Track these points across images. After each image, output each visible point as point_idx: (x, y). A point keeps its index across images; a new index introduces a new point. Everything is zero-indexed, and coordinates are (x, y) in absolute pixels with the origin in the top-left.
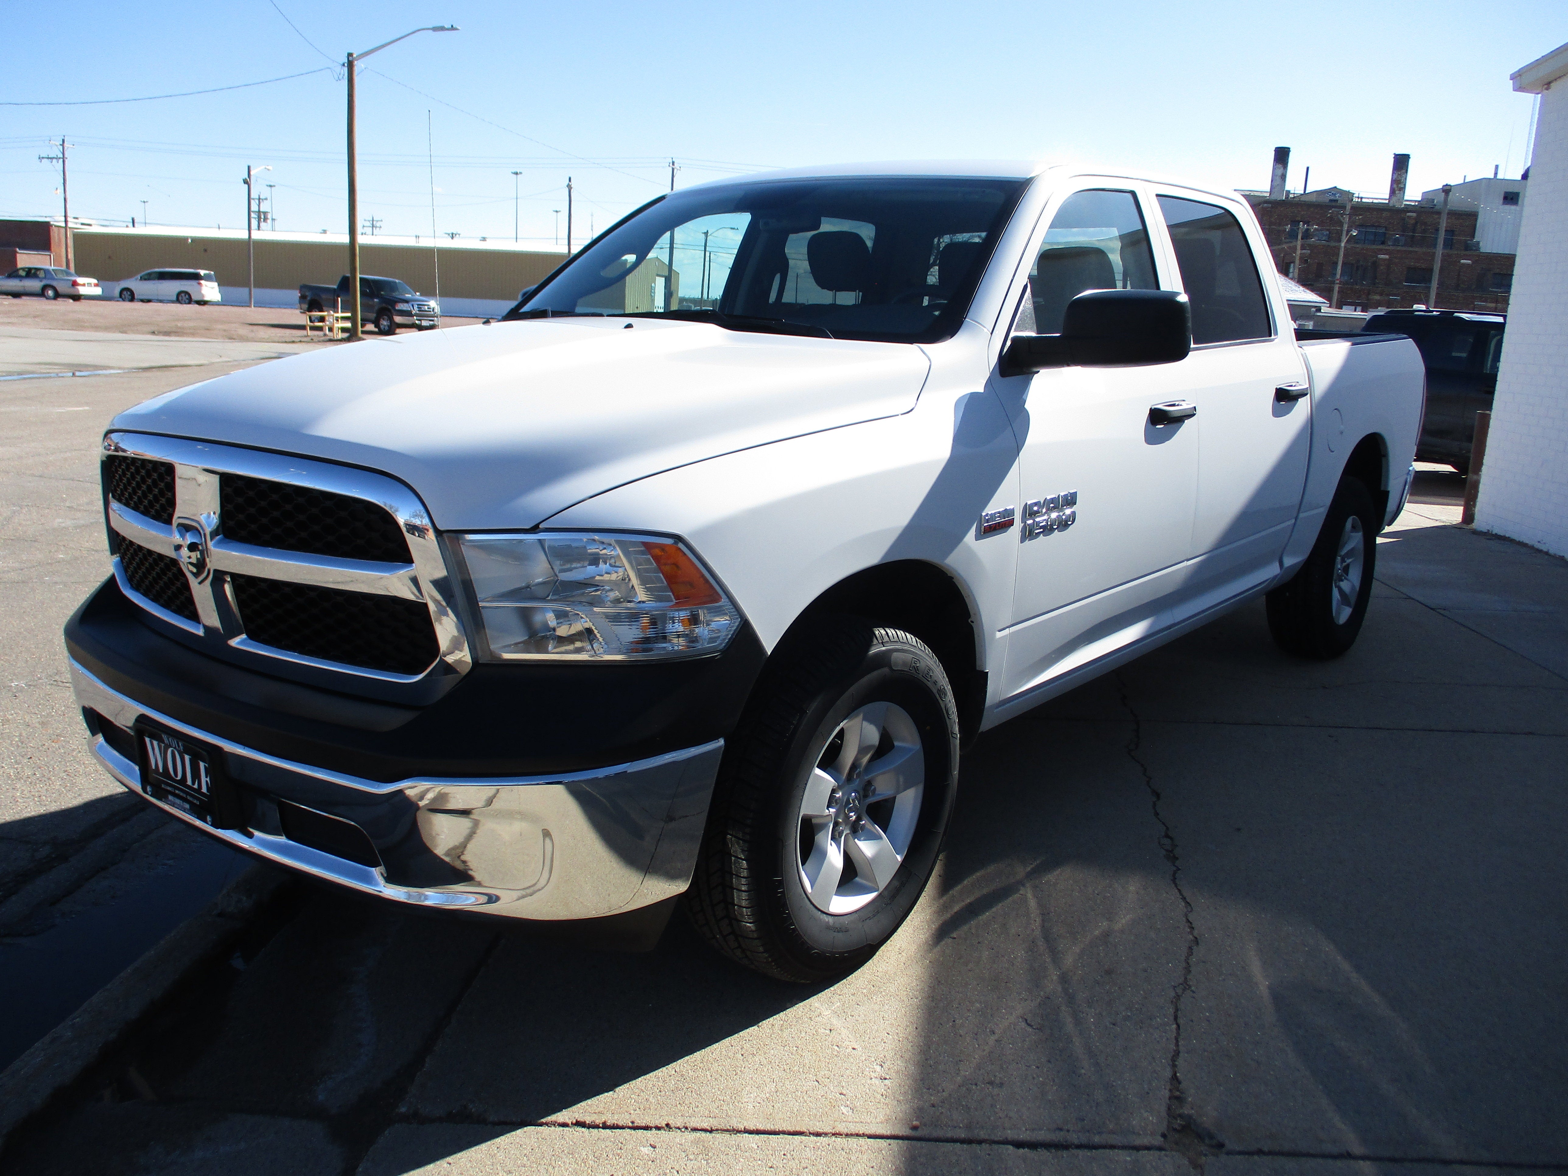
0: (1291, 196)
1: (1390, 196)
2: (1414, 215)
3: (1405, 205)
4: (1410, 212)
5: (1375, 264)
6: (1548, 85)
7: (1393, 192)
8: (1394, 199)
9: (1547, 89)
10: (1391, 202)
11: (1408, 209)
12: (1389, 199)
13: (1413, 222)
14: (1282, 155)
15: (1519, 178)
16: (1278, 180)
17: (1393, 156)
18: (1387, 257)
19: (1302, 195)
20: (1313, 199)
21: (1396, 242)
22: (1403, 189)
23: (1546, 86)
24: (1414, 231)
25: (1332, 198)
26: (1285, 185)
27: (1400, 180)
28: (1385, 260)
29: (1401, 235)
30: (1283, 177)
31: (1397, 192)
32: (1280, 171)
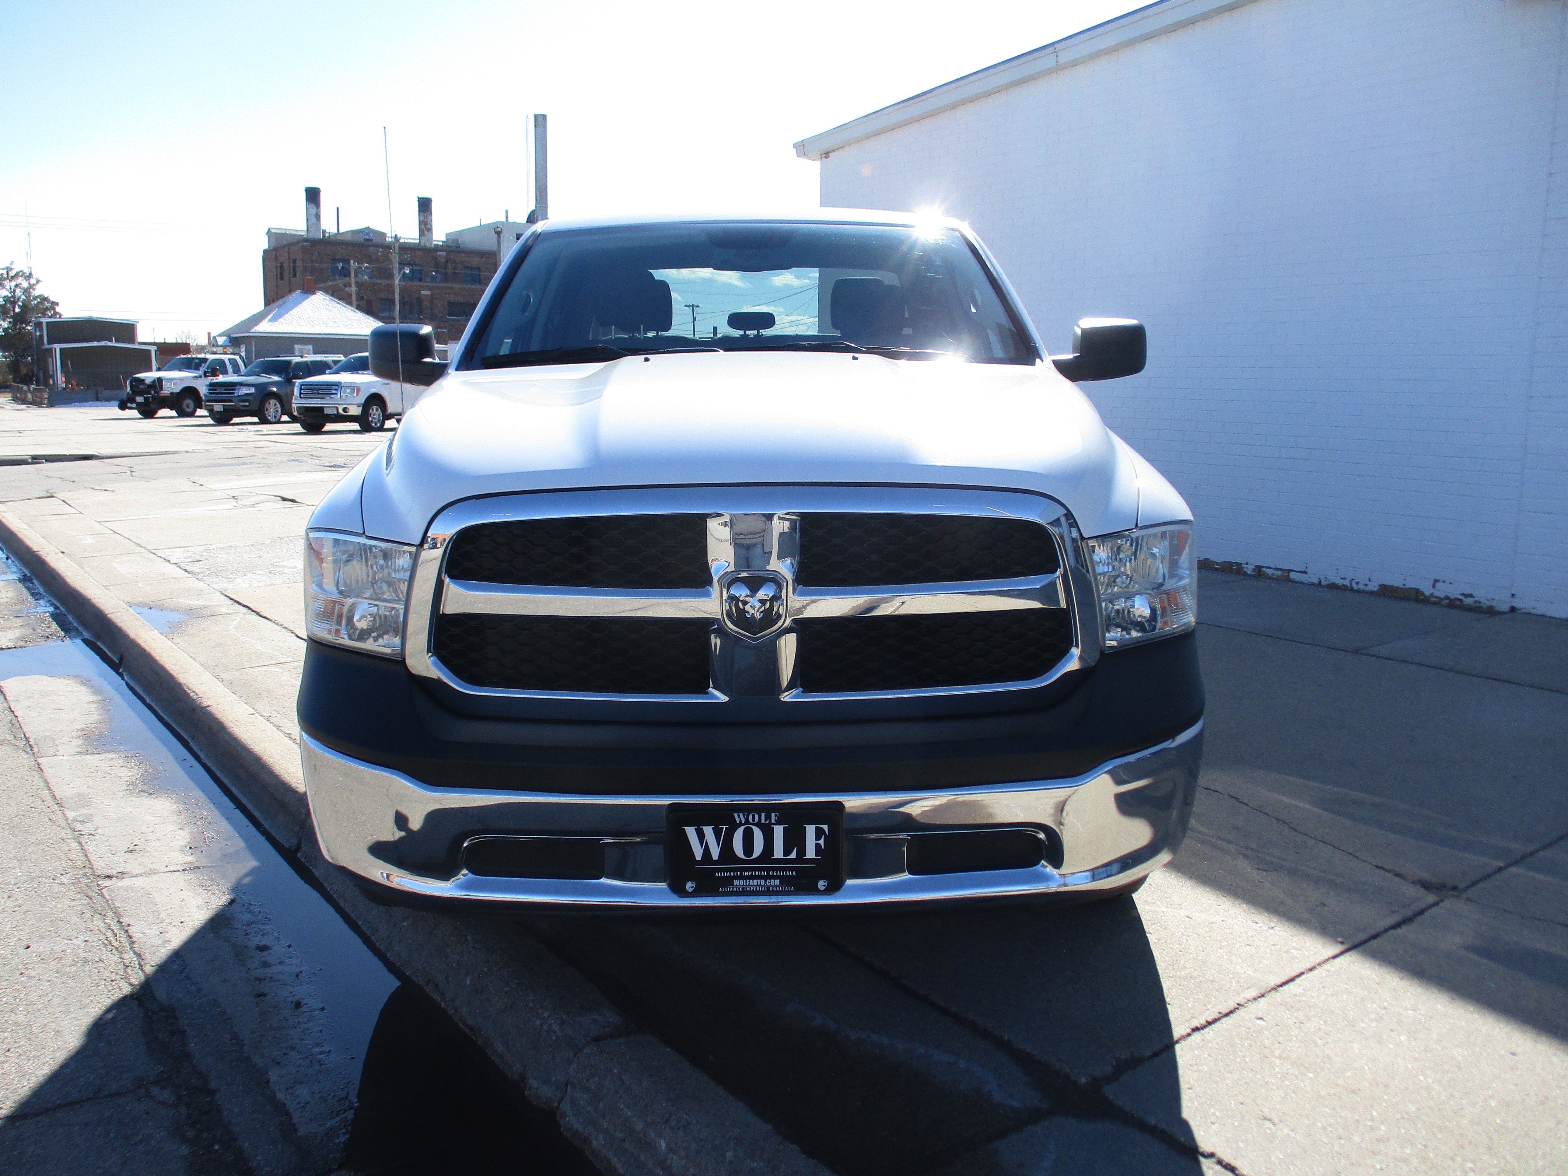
0: (327, 235)
1: (420, 236)
2: (444, 254)
3: (434, 245)
4: (440, 251)
5: (419, 300)
6: (827, 155)
7: (422, 233)
8: (424, 239)
9: (826, 157)
10: (422, 241)
11: (437, 248)
12: (420, 240)
13: (443, 260)
14: (313, 195)
15: (524, 221)
16: (313, 220)
17: (417, 199)
18: (429, 292)
19: (336, 234)
20: (349, 238)
21: (433, 279)
22: (430, 230)
23: (825, 155)
24: (446, 268)
25: (367, 237)
26: (320, 225)
27: (427, 222)
28: (427, 296)
29: (437, 272)
30: (318, 216)
31: (426, 232)
32: (313, 211)
